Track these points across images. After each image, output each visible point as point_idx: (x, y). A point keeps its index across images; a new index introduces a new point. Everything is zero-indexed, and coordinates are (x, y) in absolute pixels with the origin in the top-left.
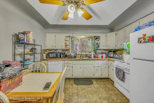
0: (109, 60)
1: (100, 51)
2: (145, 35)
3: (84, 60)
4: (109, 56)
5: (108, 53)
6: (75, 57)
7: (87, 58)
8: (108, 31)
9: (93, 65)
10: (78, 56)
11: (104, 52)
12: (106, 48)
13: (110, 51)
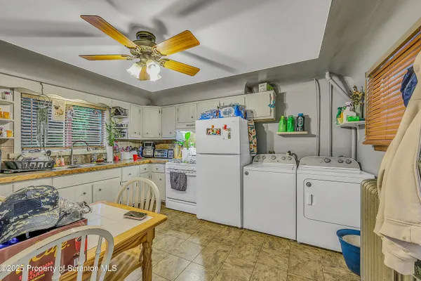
0: (150, 162)
1: (124, 145)
2: (213, 126)
3: (94, 171)
4: (144, 154)
5: (143, 149)
6: (51, 165)
7: (94, 165)
8: (143, 101)
9: (119, 180)
10: (57, 161)
11: (133, 145)
12: (140, 138)
13: (147, 144)
